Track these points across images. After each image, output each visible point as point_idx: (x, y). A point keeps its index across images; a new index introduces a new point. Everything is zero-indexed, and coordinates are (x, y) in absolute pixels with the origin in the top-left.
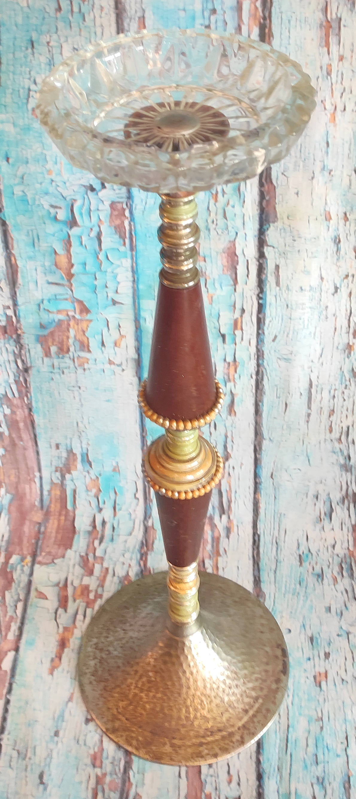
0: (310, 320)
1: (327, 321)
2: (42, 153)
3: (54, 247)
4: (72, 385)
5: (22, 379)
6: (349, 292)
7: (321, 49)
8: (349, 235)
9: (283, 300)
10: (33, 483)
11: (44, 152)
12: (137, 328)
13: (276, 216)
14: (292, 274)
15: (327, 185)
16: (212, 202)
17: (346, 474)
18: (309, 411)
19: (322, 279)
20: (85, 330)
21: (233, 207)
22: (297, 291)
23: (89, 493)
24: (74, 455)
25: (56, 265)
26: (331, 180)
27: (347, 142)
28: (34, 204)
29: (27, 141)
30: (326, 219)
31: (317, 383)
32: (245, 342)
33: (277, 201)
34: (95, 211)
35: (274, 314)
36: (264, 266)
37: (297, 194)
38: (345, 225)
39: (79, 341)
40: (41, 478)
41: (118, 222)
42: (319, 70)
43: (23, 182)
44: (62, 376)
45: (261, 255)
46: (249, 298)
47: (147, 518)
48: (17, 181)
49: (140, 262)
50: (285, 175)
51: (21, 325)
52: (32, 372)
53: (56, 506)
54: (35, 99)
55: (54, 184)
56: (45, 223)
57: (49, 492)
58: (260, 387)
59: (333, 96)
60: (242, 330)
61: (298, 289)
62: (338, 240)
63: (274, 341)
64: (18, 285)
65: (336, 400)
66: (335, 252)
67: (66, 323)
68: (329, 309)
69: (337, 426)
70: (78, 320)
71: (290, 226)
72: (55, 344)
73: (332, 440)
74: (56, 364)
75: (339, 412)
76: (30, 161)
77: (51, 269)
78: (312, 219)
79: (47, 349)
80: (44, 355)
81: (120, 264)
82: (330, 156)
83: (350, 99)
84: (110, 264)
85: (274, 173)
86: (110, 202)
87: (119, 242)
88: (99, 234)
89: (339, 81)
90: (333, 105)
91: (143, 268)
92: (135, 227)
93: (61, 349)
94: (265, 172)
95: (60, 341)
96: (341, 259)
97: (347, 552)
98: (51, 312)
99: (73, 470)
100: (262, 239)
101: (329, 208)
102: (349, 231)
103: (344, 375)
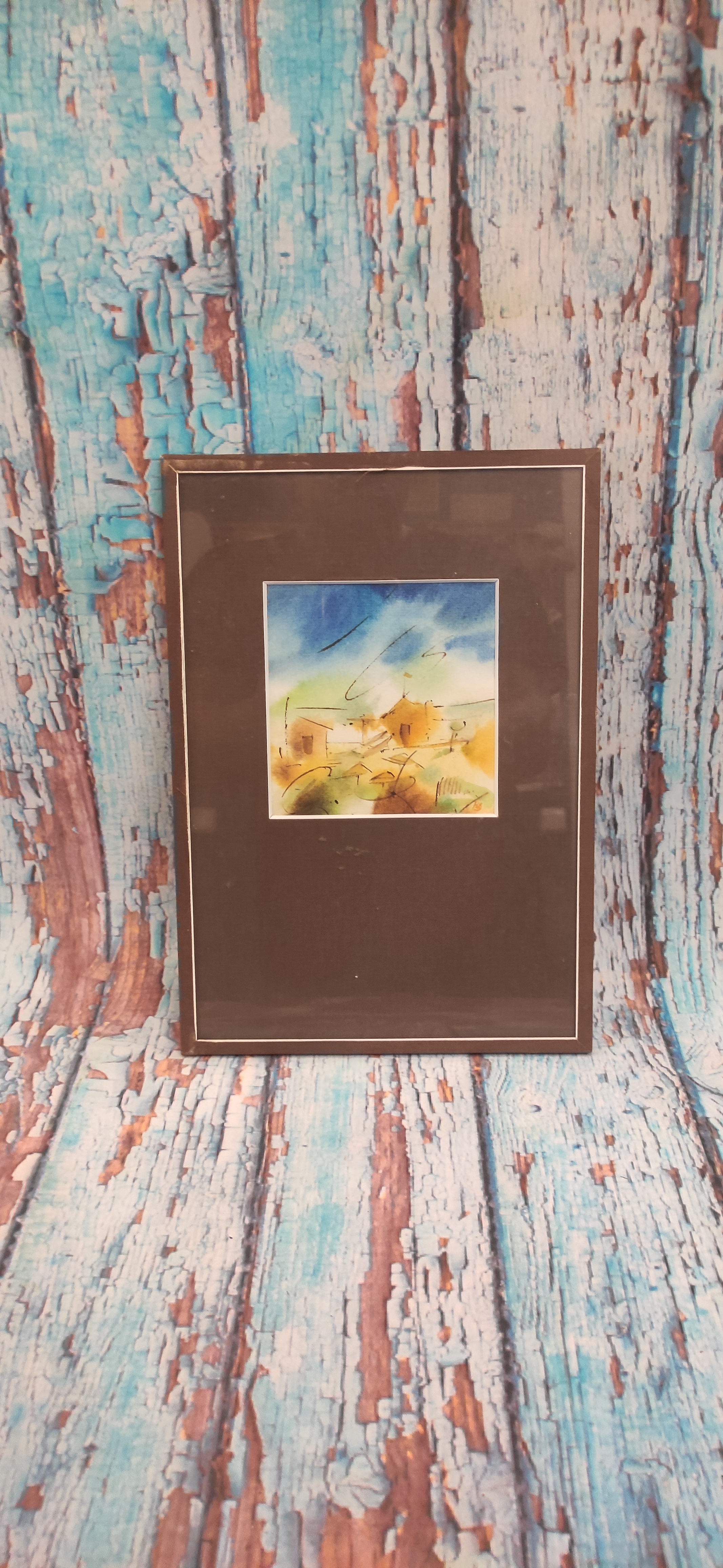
2: (86, 191)
3: (112, 398)
4: (153, 696)
5: (68, 692)
6: (607, 470)
8: (604, 347)
10: (94, 914)
11: (90, 188)
13: (481, 314)
14: (513, 432)
15: (565, 239)
16: (374, 291)
17: (611, 860)
19: (562, 442)
21: (410, 300)
24: (163, 849)
25: (117, 441)
26: (571, 231)
27: (594, 148)
28: (76, 302)
29: (60, 166)
30: (566, 314)
33: (482, 280)
34: (177, 317)
36: (465, 419)
37: (515, 260)
38: (597, 327)
39: (162, 605)
40: (108, 903)
41: (218, 343)
43: (55, 254)
44: (137, 681)
45: (460, 399)
48: (46, 251)
49: (257, 430)
50: (494, 224)
51: (63, 572)
52: (86, 676)
53: (131, 954)
54: (72, 77)
55: (107, 256)
56: (95, 344)
57: (121, 929)
59: (568, 49)
62: (585, 360)
64: (54, 483)
66: (581, 388)
67: (137, 568)
70: (157, 560)
71: (504, 331)
72: (121, 613)
74: (125, 657)
76: (66, 209)
77: (109, 451)
78: (542, 311)
79: (109, 625)
80: (105, 639)
81: (224, 436)
82: (568, 178)
83: (596, 54)
84: (207, 437)
85: (476, 222)
86: (202, 296)
87: (220, 388)
88: (188, 371)
89: (578, 17)
90: (568, 67)
91: (263, 443)
92: (246, 355)
93: (132, 624)
94: (460, 220)
95: (130, 607)
96: (591, 400)
97: (624, 1002)
98: (112, 544)
99: (162, 884)
100: (461, 365)
101: (570, 291)
102: (605, 341)
103: (603, 650)
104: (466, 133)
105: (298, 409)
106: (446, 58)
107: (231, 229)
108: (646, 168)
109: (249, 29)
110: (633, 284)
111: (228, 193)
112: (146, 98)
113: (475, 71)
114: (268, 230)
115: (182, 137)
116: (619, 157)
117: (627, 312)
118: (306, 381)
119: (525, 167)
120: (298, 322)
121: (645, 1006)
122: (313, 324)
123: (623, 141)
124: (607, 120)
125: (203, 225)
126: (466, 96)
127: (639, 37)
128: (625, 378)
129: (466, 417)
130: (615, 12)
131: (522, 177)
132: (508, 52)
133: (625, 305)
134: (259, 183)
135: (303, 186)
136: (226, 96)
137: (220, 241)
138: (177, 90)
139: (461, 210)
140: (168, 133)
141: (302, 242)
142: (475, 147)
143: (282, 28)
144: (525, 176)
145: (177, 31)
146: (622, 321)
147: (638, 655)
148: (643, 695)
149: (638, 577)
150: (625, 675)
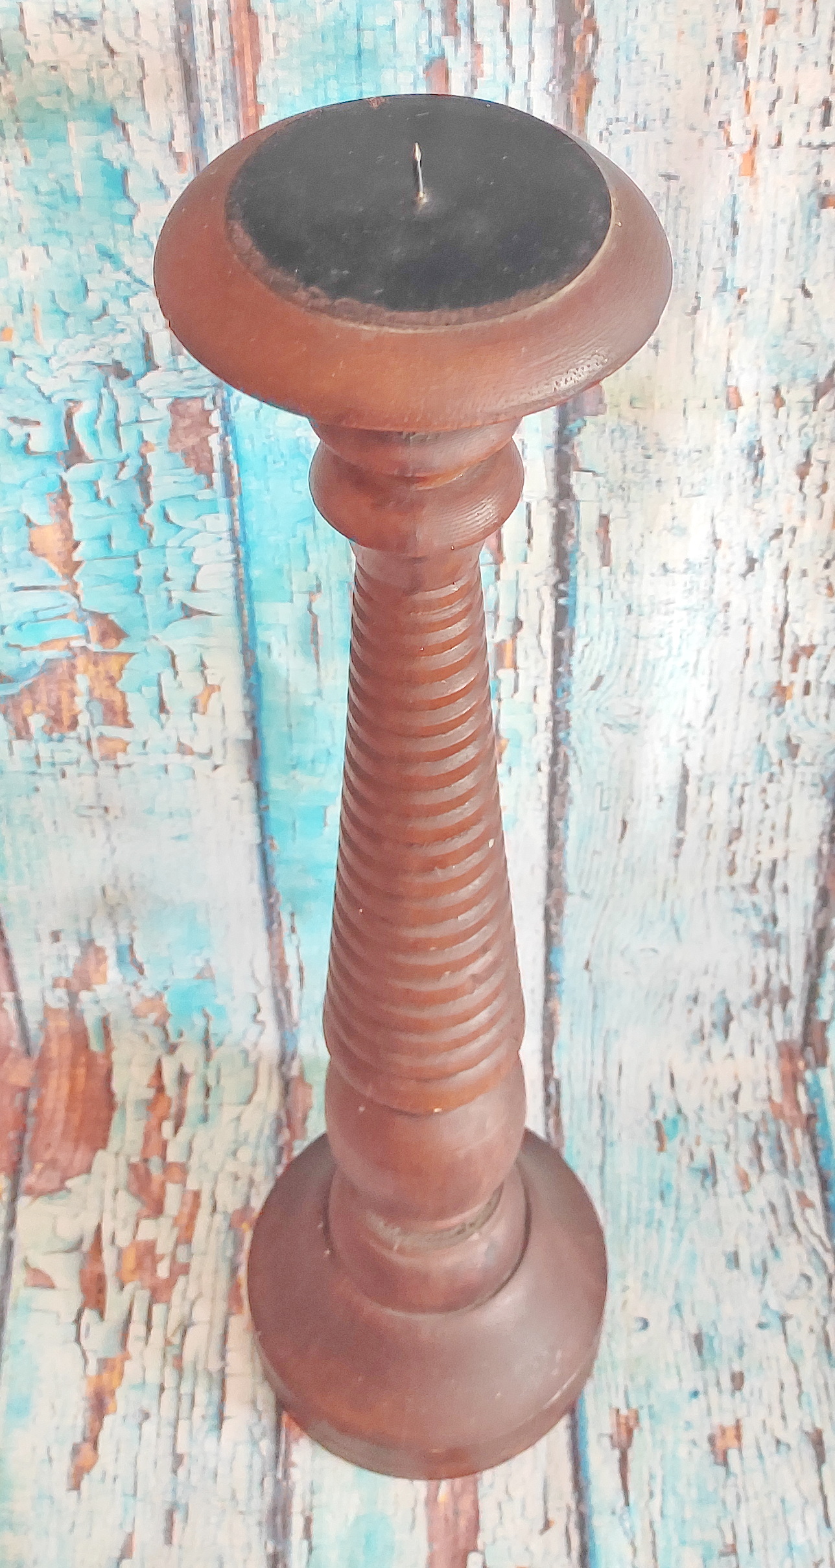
0: (685, 636)
1: (726, 635)
3: (26, 511)
4: (86, 802)
6: (782, 566)
8: (785, 438)
9: (617, 596)
12: (247, 668)
13: (601, 401)
14: (642, 536)
15: (733, 324)
17: (765, 952)
18: (681, 835)
19: (716, 542)
20: (115, 675)
22: (653, 575)
23: (143, 1018)
24: (99, 949)
25: (32, 549)
26: (741, 314)
27: (783, 221)
30: (729, 407)
31: (699, 773)
32: (524, 695)
34: (127, 423)
35: (595, 629)
36: (571, 517)
37: (655, 348)
38: (776, 416)
39: (101, 700)
40: (18, 1002)
41: (192, 441)
42: (715, 46)
44: (62, 782)
45: (564, 493)
46: (533, 594)
49: (251, 518)
53: (61, 1048)
55: (17, 362)
57: (43, 1023)
58: (561, 789)
59: (749, 110)
60: (516, 668)
61: (658, 570)
62: (757, 452)
63: (594, 688)
65: (745, 807)
66: (749, 482)
67: (65, 663)
68: (732, 609)
69: (748, 861)
70: (95, 655)
71: (636, 423)
72: (39, 709)
74: (45, 755)
75: (754, 833)
77: (19, 559)
78: (692, 405)
79: (21, 722)
80: (14, 735)
81: (199, 527)
82: (740, 256)
83: (792, 115)
84: (173, 529)
86: (169, 400)
87: (195, 481)
88: (143, 473)
89: (766, 74)
90: (748, 132)
92: (235, 446)
93: (56, 720)
95: (53, 702)
96: (763, 495)
98: (25, 649)
99: (99, 983)
100: (566, 453)
101: (737, 380)
102: (786, 430)
103: (768, 754)
109: (244, 92)
112: (78, 174)
113: (601, 134)
115: (137, 222)
116: (821, 230)
117: (822, 401)
123: (828, 213)
124: (805, 190)
128: (815, 472)
129: (573, 514)
130: (823, 68)
132: (654, 112)
133: (819, 393)
138: (128, 165)
140: (114, 217)
143: (296, 91)
145: (128, 94)
146: (814, 410)
147: (820, 758)
148: (824, 801)
149: (824, 679)
150: (799, 779)
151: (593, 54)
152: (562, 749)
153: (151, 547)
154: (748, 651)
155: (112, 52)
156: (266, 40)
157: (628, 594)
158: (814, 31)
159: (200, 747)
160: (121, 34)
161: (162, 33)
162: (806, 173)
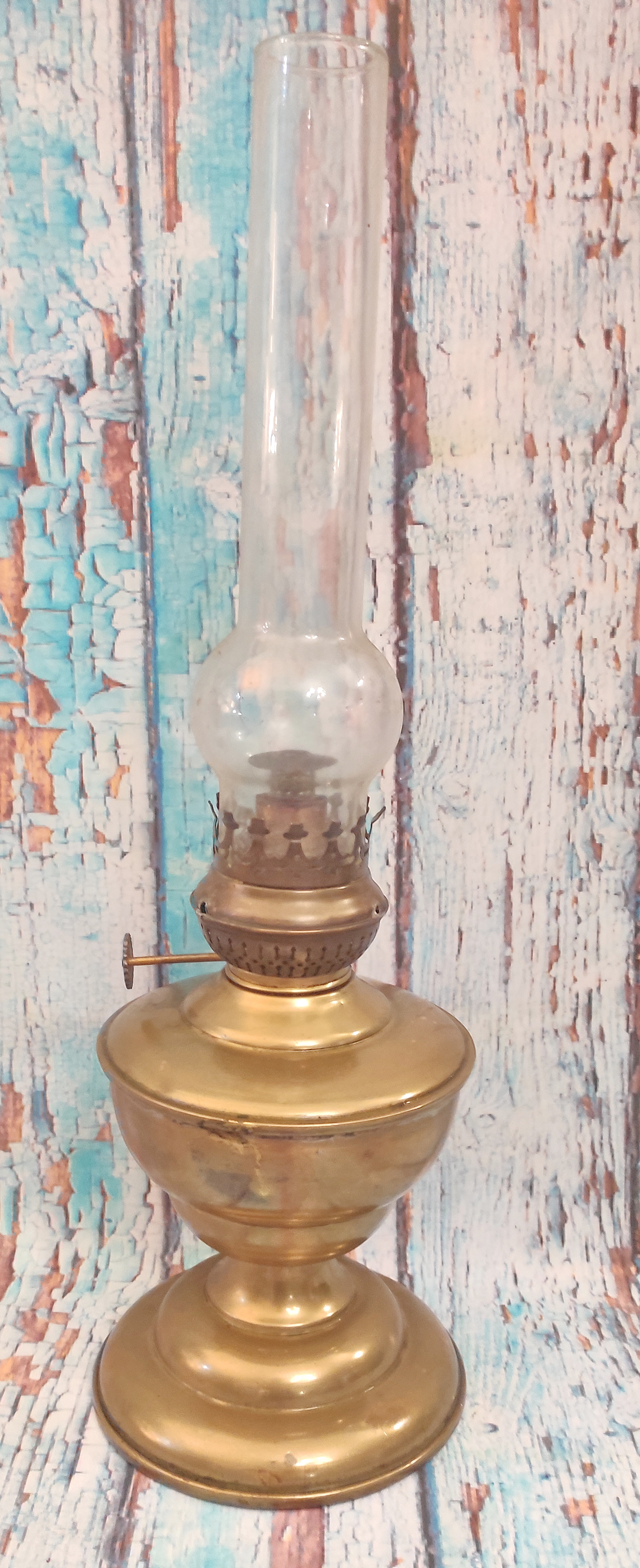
0: (502, 707)
1: (535, 711)
4: (15, 900)
6: (577, 635)
7: (502, 55)
8: (572, 492)
9: (446, 654)
12: (151, 746)
13: (428, 451)
14: (465, 588)
15: (526, 370)
17: (590, 1123)
18: (508, 952)
19: (523, 601)
20: (46, 754)
22: (474, 631)
23: (48, 1197)
24: (18, 1097)
26: (532, 360)
27: (560, 269)
30: (527, 454)
31: (521, 875)
33: (429, 412)
34: (71, 445)
35: (429, 692)
36: (408, 571)
37: (468, 391)
38: (564, 469)
39: (33, 785)
41: (117, 476)
42: (502, 103)
45: (402, 548)
47: (171, 1250)
49: (159, 578)
50: (443, 350)
58: (406, 888)
59: (529, 163)
61: (478, 628)
62: (550, 507)
63: (430, 761)
65: (561, 918)
66: (546, 539)
67: (7, 736)
68: (538, 680)
69: (567, 989)
70: (32, 728)
71: (455, 471)
73: (556, 1031)
75: (570, 953)
78: (500, 449)
81: (119, 584)
82: (529, 301)
83: (561, 169)
84: (99, 583)
85: (422, 348)
86: (102, 422)
87: (118, 528)
88: (80, 507)
89: (540, 130)
90: (529, 182)
91: (166, 593)
92: (150, 491)
94: (404, 344)
96: (559, 552)
97: (604, 1300)
99: (13, 1141)
100: (403, 509)
101: (532, 427)
102: (573, 485)
103: (576, 854)
104: (411, 250)
105: (209, 555)
106: (390, 169)
107: (138, 348)
108: (619, 292)
109: (167, 133)
110: (606, 421)
111: (137, 309)
112: (46, 203)
113: (423, 184)
114: (181, 351)
115: (86, 246)
116: (588, 280)
117: (599, 453)
118: (219, 522)
119: (480, 289)
120: (212, 454)
121: (630, 1305)
122: (230, 457)
123: (592, 262)
124: (575, 239)
125: (107, 342)
126: (413, 210)
127: (609, 153)
128: (598, 528)
129: (410, 568)
130: (582, 125)
131: (476, 300)
132: (461, 165)
133: (596, 445)
134: (172, 299)
135: (223, 303)
136: (138, 202)
137: (125, 361)
138: (82, 196)
139: (404, 336)
140: (70, 241)
141: (220, 365)
142: (422, 266)
143: (204, 133)
144: (480, 298)
145: (86, 134)
146: (593, 463)
147: (620, 862)
148: (627, 913)
149: (618, 765)
150: (604, 887)
151: (415, 108)
152: (407, 836)
153: (81, 602)
154: (554, 730)
155: (76, 98)
156: (184, 89)
157: (454, 653)
158: (573, 89)
159: (111, 835)
160: (83, 83)
161: (112, 82)
162: (574, 224)
